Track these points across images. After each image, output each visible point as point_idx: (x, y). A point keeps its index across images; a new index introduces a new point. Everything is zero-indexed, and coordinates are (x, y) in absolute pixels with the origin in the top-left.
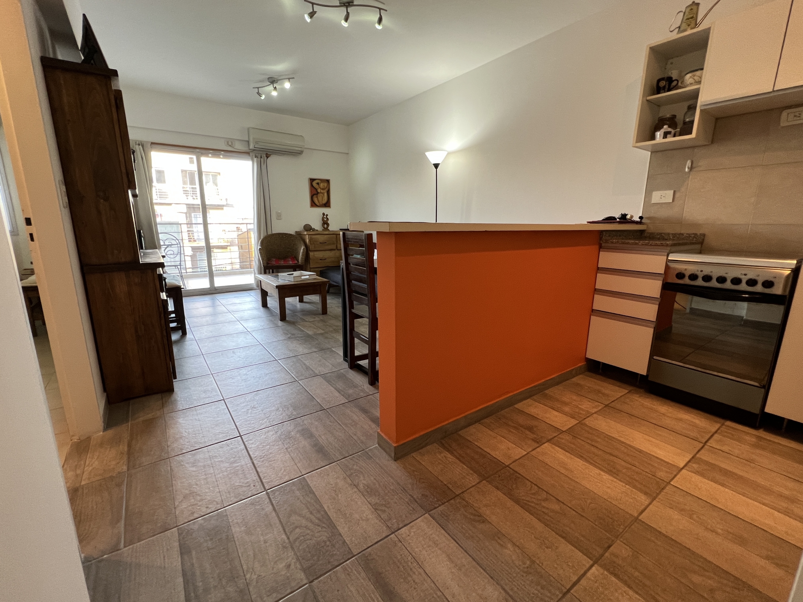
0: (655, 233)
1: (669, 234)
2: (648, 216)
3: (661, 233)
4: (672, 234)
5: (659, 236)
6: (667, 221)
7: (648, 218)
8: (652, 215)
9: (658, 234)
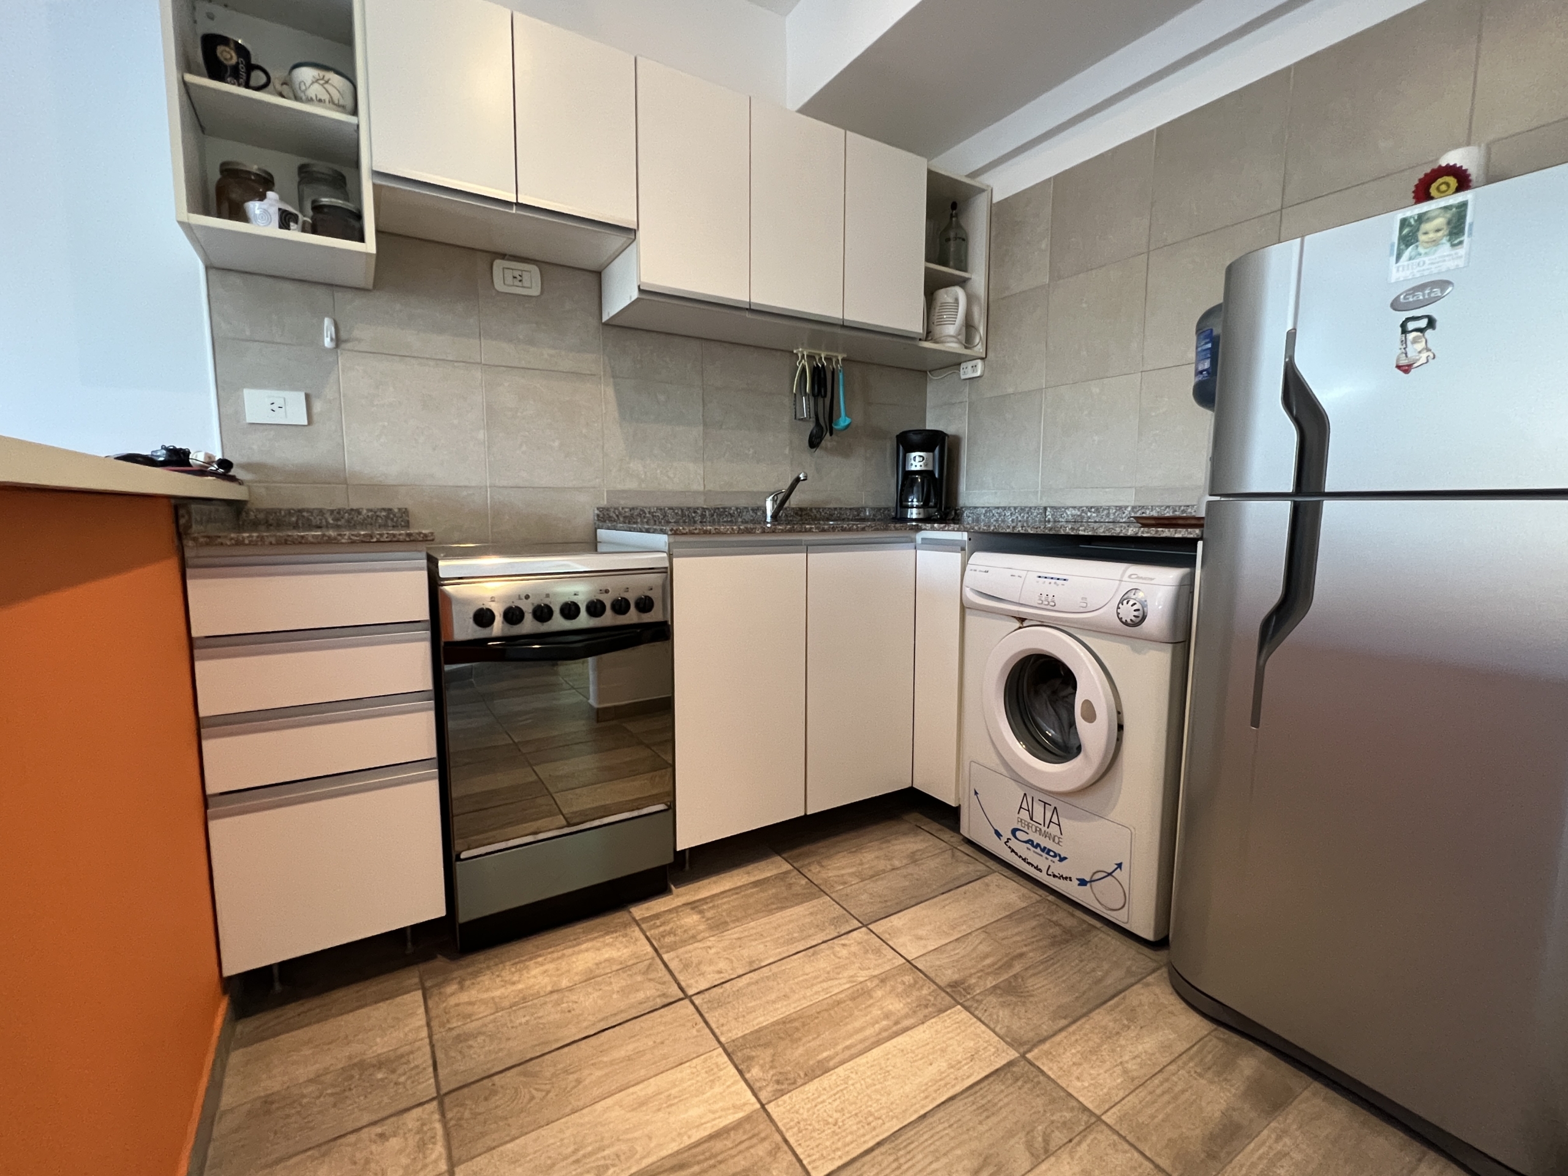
0: (280, 510)
1: (321, 512)
2: (244, 460)
3: (300, 511)
4: (332, 512)
5: (294, 519)
6: (303, 475)
7: (247, 467)
8: (256, 458)
9: (289, 513)
